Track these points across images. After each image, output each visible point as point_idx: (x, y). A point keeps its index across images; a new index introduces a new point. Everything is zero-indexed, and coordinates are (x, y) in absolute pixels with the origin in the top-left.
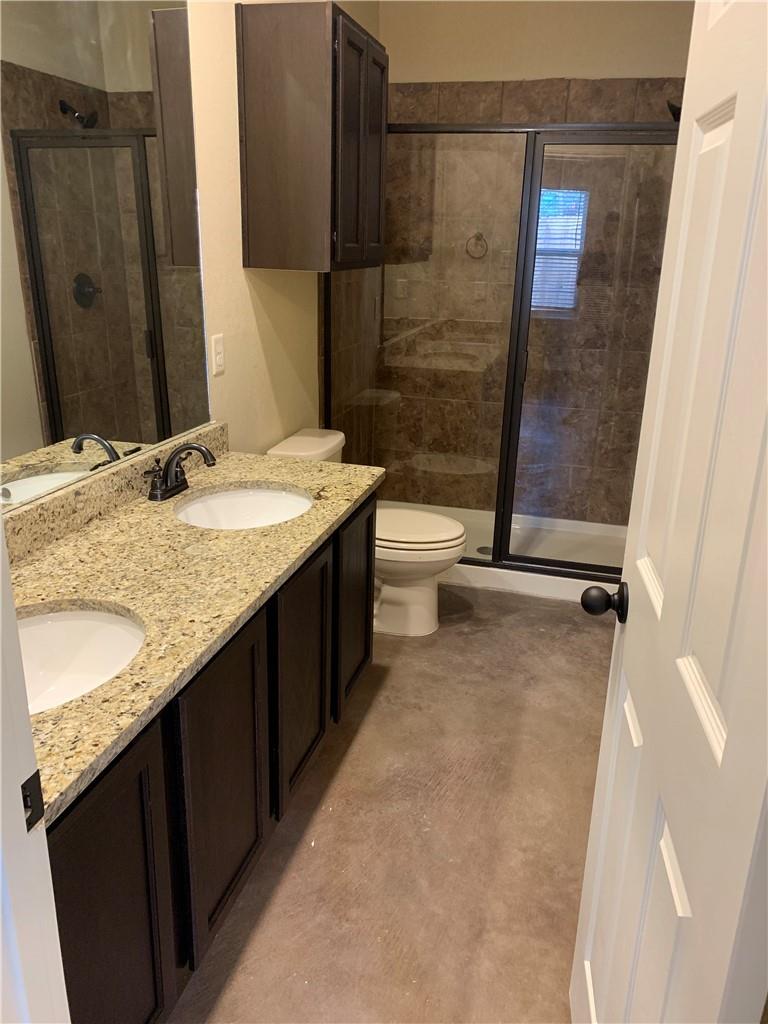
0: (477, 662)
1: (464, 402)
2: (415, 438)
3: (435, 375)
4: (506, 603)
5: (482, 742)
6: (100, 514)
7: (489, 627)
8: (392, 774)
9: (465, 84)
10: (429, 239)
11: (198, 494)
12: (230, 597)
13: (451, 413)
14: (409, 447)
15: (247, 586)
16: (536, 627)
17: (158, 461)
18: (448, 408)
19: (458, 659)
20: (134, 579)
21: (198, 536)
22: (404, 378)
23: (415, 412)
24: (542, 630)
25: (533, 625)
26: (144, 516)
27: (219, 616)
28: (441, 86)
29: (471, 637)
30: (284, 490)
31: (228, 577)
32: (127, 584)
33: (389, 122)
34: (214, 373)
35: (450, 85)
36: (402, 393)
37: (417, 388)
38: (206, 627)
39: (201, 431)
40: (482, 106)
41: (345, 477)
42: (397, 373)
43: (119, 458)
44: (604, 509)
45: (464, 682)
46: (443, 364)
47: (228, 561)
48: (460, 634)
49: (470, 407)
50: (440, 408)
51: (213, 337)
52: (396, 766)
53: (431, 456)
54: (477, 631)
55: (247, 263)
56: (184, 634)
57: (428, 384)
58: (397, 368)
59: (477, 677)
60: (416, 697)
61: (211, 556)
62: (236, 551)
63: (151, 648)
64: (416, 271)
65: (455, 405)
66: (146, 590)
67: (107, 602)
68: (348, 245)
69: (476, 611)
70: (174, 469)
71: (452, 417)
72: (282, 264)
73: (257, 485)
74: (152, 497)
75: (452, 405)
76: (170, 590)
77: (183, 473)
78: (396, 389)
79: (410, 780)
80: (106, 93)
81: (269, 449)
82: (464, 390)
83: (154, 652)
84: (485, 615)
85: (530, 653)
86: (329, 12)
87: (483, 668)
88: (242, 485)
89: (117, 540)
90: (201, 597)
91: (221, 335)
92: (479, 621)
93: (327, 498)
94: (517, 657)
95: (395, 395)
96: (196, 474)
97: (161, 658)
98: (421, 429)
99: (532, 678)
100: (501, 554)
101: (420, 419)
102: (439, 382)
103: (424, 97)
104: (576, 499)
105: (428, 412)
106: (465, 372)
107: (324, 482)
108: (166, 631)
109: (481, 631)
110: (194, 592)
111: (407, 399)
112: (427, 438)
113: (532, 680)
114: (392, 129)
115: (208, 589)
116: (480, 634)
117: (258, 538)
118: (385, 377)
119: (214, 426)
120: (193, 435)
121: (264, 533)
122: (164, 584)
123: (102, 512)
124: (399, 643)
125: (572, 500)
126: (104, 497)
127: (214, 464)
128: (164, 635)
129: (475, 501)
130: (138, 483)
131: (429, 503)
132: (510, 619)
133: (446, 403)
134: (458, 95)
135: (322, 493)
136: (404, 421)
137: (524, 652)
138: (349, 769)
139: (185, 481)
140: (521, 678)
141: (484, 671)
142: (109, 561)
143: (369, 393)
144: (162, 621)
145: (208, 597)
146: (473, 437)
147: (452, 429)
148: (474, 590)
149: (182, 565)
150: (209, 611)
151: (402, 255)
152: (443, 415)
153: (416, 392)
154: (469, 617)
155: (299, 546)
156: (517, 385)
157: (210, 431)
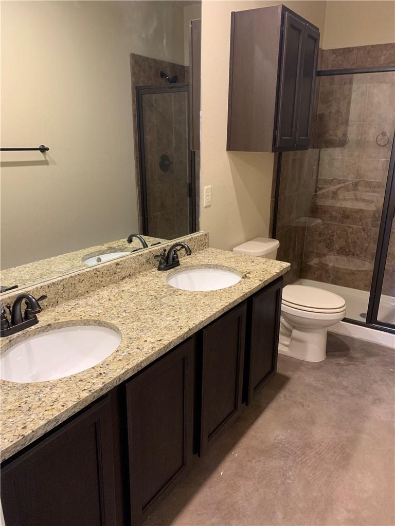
0: (345, 383)
1: (360, 227)
2: (329, 246)
3: (344, 211)
4: (371, 350)
5: (336, 434)
6: (130, 275)
7: (357, 363)
8: (277, 441)
9: (373, 46)
10: (345, 135)
11: (184, 269)
12: (171, 330)
13: (352, 233)
14: (325, 251)
15: (183, 324)
16: (388, 367)
17: (165, 250)
18: (351, 230)
19: (333, 379)
20: (130, 313)
21: (172, 292)
22: (325, 212)
23: (330, 232)
24: (391, 370)
25: (387, 366)
26: (151, 279)
27: (160, 340)
28: (358, 48)
29: (344, 367)
30: (230, 270)
31: (176, 317)
32: (124, 314)
33: (318, 70)
34: (205, 206)
35: (364, 48)
36: (323, 220)
37: (332, 218)
38: (151, 345)
39: (193, 236)
40: (383, 57)
41: (264, 266)
42: (321, 209)
43: (147, 247)
45: (333, 394)
46: (348, 205)
47: (180, 309)
48: (338, 364)
49: (364, 231)
50: (345, 230)
51: (205, 187)
52: (281, 437)
53: (338, 257)
54: (349, 364)
55: (229, 148)
56: (138, 348)
57: (340, 216)
58: (322, 206)
59: (343, 393)
60: (302, 398)
61: (173, 304)
62: (187, 303)
63: (118, 353)
64: (336, 152)
65: (354, 228)
66: (132, 319)
67: (110, 323)
68: (283, 138)
69: (351, 352)
70: (173, 253)
71: (353, 236)
72: (247, 149)
73: (216, 267)
74: (159, 269)
75: (353, 229)
76: (143, 321)
77: (177, 257)
78: (320, 218)
79: (287, 447)
80: (184, 67)
82: (361, 220)
83: (118, 356)
84: (358, 355)
85: (380, 382)
86: (280, 11)
87: (347, 387)
88: (208, 266)
89: (132, 290)
90: (157, 327)
91: (210, 186)
92: (352, 359)
93: (249, 278)
94: (371, 384)
95: (319, 221)
96: (184, 260)
97: (120, 360)
98: (333, 241)
99: (378, 399)
100: (371, 320)
101: (333, 236)
102: (346, 215)
103: (348, 55)
105: (338, 232)
106: (362, 210)
107: (252, 269)
108: (129, 345)
109: (352, 364)
110: (155, 324)
111: (326, 224)
112: (337, 246)
113: (378, 401)
114: (319, 74)
115: (162, 323)
116: (351, 366)
117: (201, 297)
118: (315, 211)
119: (201, 234)
120: (188, 238)
121: (206, 295)
122: (142, 317)
123: (131, 274)
124: (299, 364)
126: (133, 267)
127: (190, 254)
128: (128, 347)
129: (363, 285)
130: (154, 261)
131: (335, 284)
132: (372, 360)
133: (349, 227)
134: (369, 53)
135: (247, 275)
136: (324, 236)
137: (376, 382)
138: (253, 432)
139: (178, 262)
140: (371, 398)
141: (348, 389)
142: (122, 301)
143: (303, 219)
144: (131, 339)
145: (160, 328)
146: (364, 248)
147: (352, 242)
148: (353, 339)
149: (156, 308)
150: (157, 336)
151: (330, 144)
152: (347, 234)
153: (332, 220)
154: (345, 356)
155: (221, 304)
156: (388, 219)
157: (197, 236)
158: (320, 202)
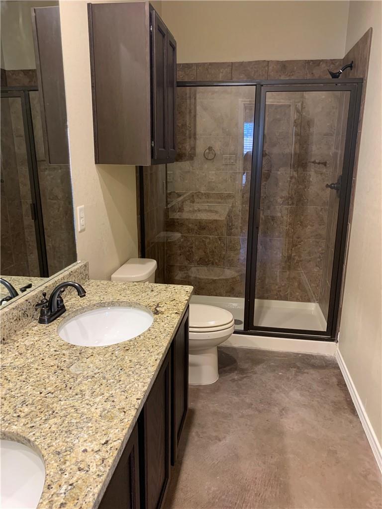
0: (248, 400)
1: (216, 237)
2: (189, 258)
3: (199, 222)
4: (256, 357)
5: (264, 463)
6: (4, 339)
7: (249, 375)
8: (211, 496)
9: (211, 64)
10: (194, 148)
11: (73, 315)
12: (112, 418)
13: (209, 243)
14: (186, 263)
15: (123, 404)
16: (276, 372)
17: (44, 295)
18: (208, 240)
19: (236, 399)
20: (33, 404)
21: (78, 355)
22: (182, 225)
23: (189, 243)
24: (280, 374)
25: (275, 370)
26: (37, 339)
27: (107, 442)
28: (198, 65)
29: (239, 382)
30: (130, 306)
31: (107, 395)
32: (26, 410)
34: (79, 231)
35: (204, 64)
36: (182, 233)
37: (189, 230)
38: (98, 457)
39: (72, 269)
41: (169, 294)
42: (178, 222)
43: (17, 295)
44: (298, 294)
45: (242, 417)
46: (203, 216)
47: (104, 378)
48: (233, 380)
49: (220, 240)
50: (203, 240)
51: (78, 208)
52: (213, 489)
53: (199, 268)
54: (243, 378)
55: (98, 161)
56: (80, 469)
57: (196, 228)
58: (178, 219)
59: (250, 412)
60: (215, 431)
61: (91, 374)
62: (109, 368)
63: (53, 491)
64: (185, 165)
65: (211, 238)
66: (42, 415)
68: (160, 149)
69: (239, 364)
70: (56, 299)
71: (210, 246)
72: (121, 162)
73: (112, 304)
74: (41, 321)
75: (210, 239)
76: (62, 414)
77: (62, 301)
78: (178, 231)
79: (224, 500)
80: (5, 71)
81: (112, 274)
82: (216, 230)
83: (55, 498)
84: (246, 366)
85: (277, 390)
86: (147, 8)
87: (252, 405)
88: (102, 305)
89: (17, 363)
90: (89, 420)
91: (83, 206)
92: (242, 371)
93: (162, 313)
94: (271, 395)
95: (178, 235)
96: (70, 299)
97: (62, 505)
98: (193, 252)
99: (283, 409)
100: (249, 326)
101: (192, 247)
102: (202, 226)
103: (188, 71)
104: (281, 289)
105: (196, 243)
106: (216, 221)
107: (158, 300)
108: (63, 467)
109: (245, 377)
110: (83, 414)
111: (184, 236)
112: (196, 257)
113: (284, 411)
115: (93, 409)
116: (245, 379)
117: (122, 353)
118: (171, 225)
119: (80, 265)
120: (67, 273)
121: (126, 347)
122: (57, 407)
123: (5, 337)
124: (199, 389)
125: (279, 289)
126: (7, 327)
127: (85, 295)
128: (63, 471)
129: (224, 292)
130: (32, 311)
131: (198, 294)
132: (259, 368)
133: (206, 238)
134: (207, 69)
135: (158, 309)
136: (183, 249)
137: (273, 391)
138: (182, 494)
139: (63, 307)
140: (276, 409)
141: (253, 406)
142: (11, 385)
143: (162, 234)
144: (59, 453)
145: (94, 420)
146: (222, 256)
147: (210, 252)
148: (234, 349)
149: (69, 386)
150: (97, 436)
151: (179, 157)
152: (205, 245)
153: (189, 232)
154: (236, 369)
155: (153, 358)
156: (255, 228)
157: (78, 269)
158: (176, 216)
